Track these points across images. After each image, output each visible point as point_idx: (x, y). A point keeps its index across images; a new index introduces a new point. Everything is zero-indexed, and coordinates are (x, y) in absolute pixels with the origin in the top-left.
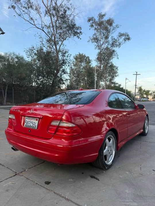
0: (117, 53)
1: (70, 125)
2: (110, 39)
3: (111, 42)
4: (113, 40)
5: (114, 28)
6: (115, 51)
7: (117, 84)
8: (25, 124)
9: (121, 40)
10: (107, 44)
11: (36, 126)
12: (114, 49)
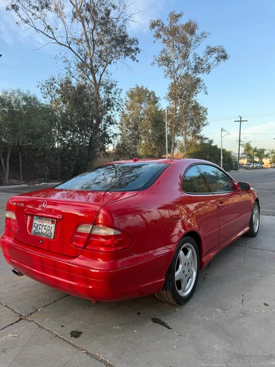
0: (205, 84)
1: (111, 232)
2: (191, 58)
3: (193, 65)
4: (197, 61)
5: (198, 38)
6: (201, 79)
7: (207, 139)
8: (34, 229)
9: (212, 59)
10: (185, 68)
11: (51, 234)
12: (199, 76)
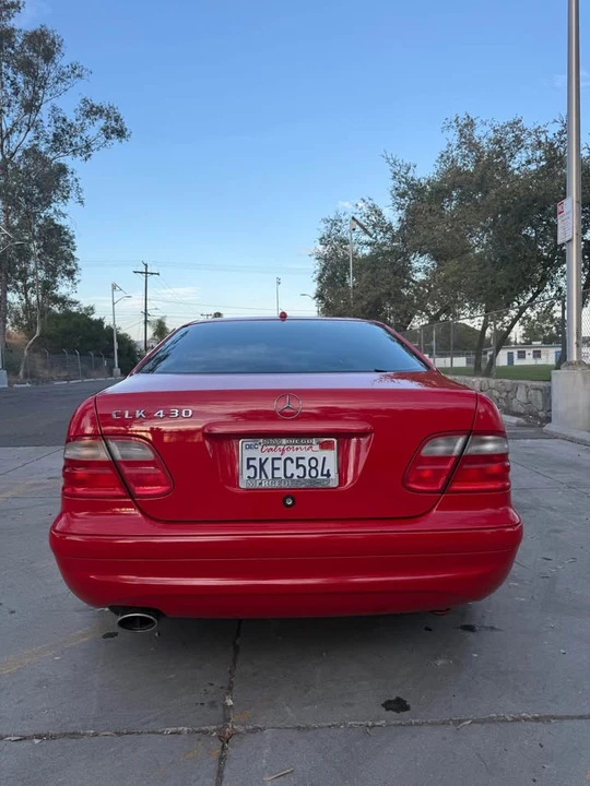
0: (80, 182)
2: (44, 114)
3: (50, 131)
4: (58, 124)
5: (64, 74)
6: (70, 168)
7: (75, 303)
8: (247, 474)
9: (93, 130)
10: (31, 135)
11: (329, 476)
12: (67, 160)
